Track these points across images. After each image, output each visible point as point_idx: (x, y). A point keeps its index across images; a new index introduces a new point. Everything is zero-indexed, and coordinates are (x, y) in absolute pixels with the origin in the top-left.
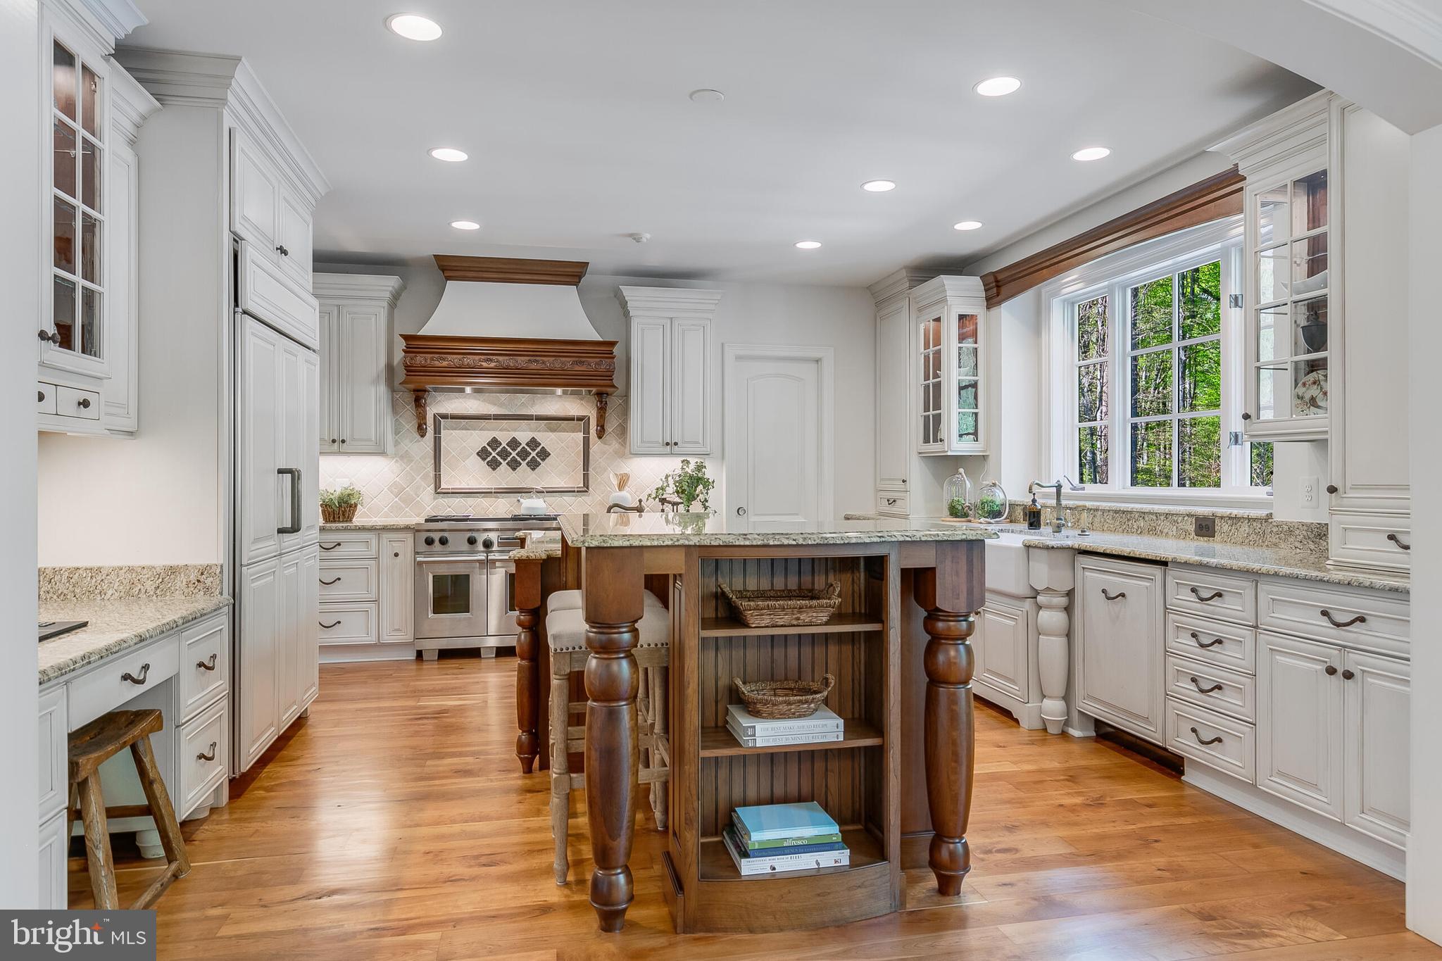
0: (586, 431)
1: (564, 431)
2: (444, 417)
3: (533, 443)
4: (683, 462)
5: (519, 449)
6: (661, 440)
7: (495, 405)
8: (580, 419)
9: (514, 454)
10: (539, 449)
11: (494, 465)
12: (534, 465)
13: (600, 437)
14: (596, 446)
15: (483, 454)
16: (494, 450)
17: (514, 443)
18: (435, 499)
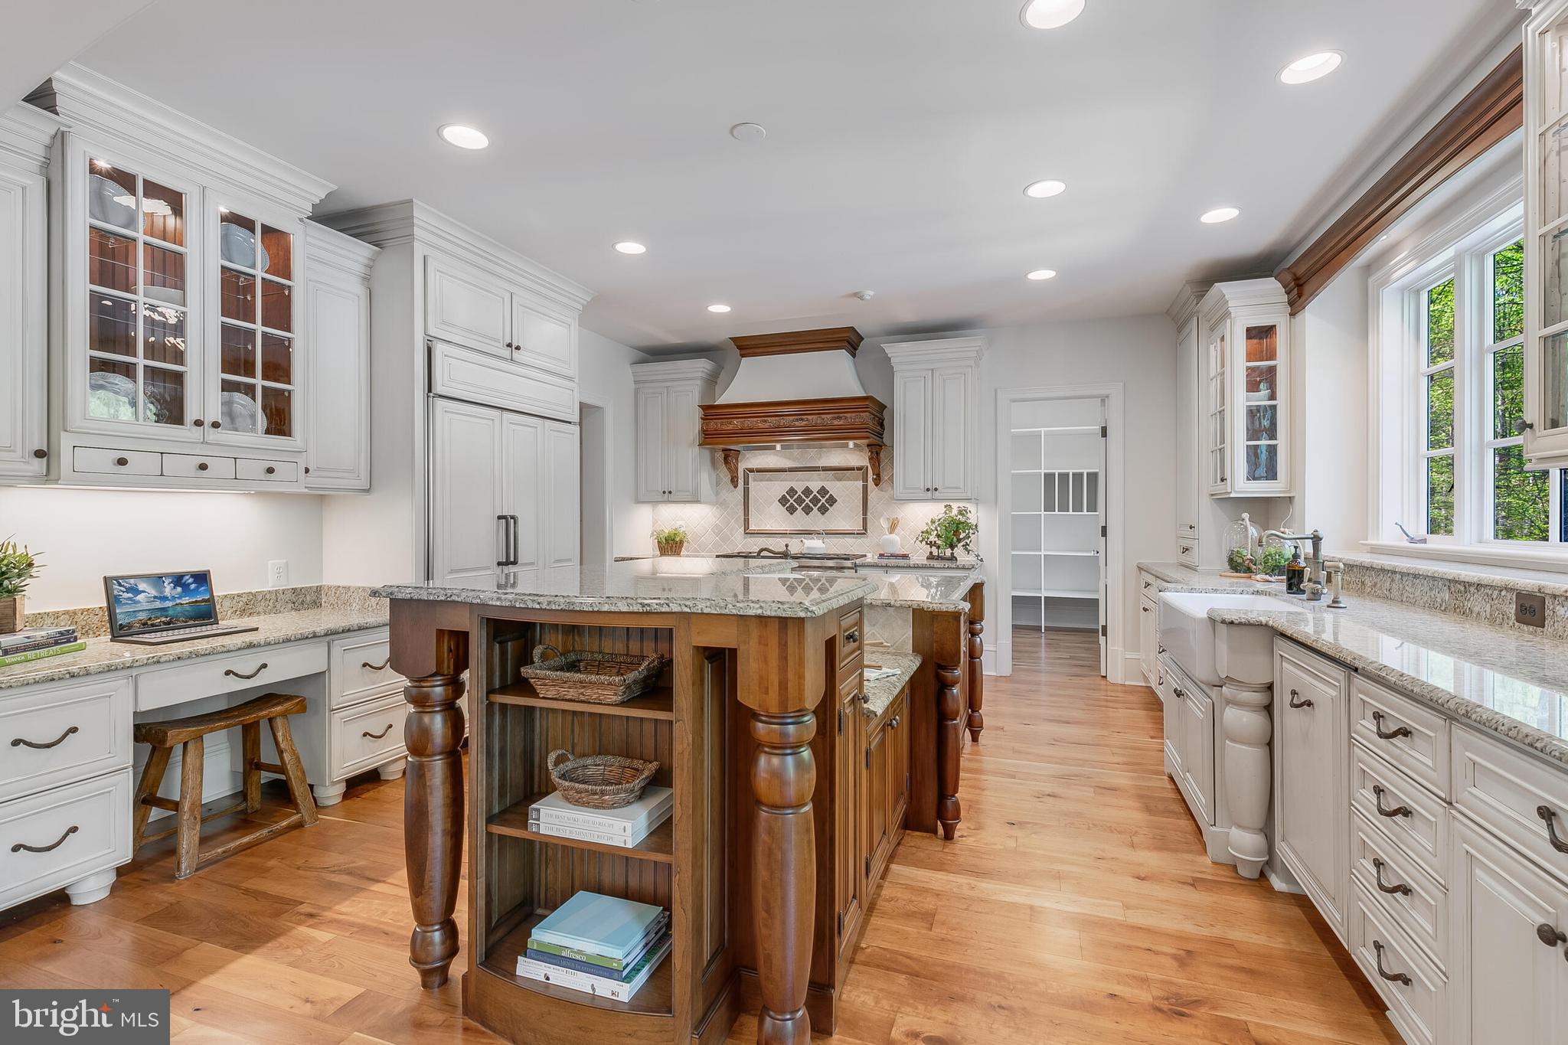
0: (865, 479)
1: (849, 480)
2: (751, 471)
3: (823, 491)
4: (945, 507)
5: (811, 497)
6: (922, 487)
7: (790, 459)
8: (859, 469)
9: (807, 501)
10: (827, 496)
11: (792, 510)
12: (823, 510)
13: (877, 485)
14: (874, 492)
15: (783, 501)
16: (792, 497)
17: (807, 491)
18: (745, 538)
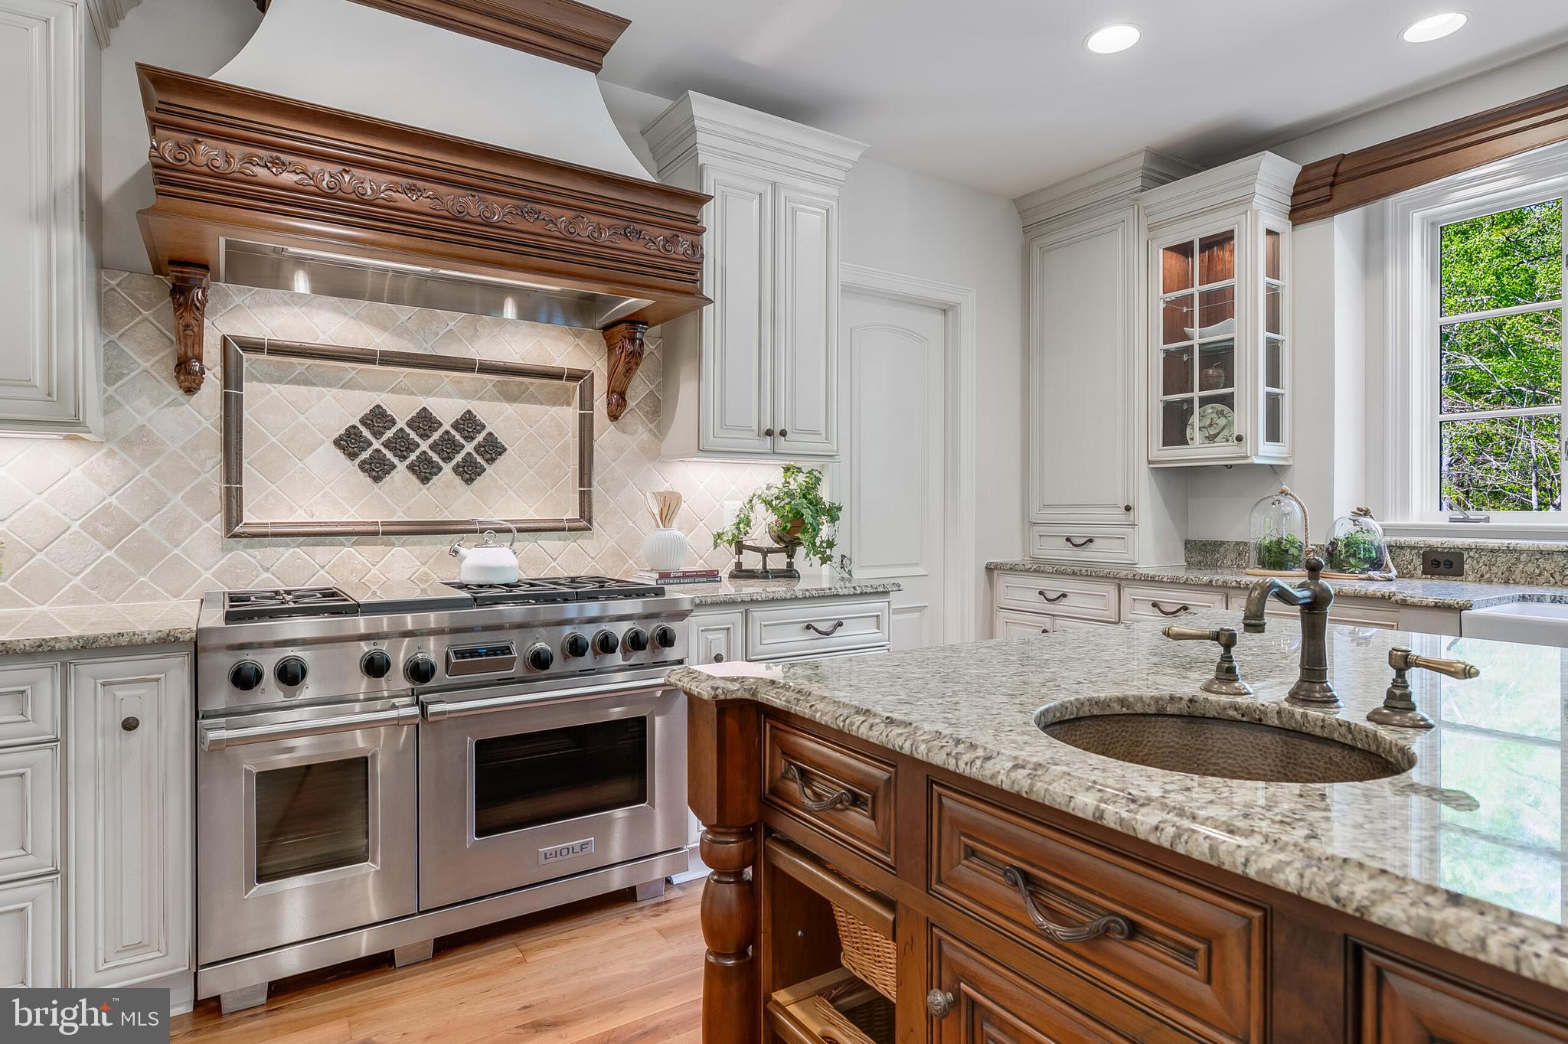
0: (586, 402)
1: (534, 400)
2: (253, 346)
3: (469, 424)
4: (787, 469)
5: (436, 436)
6: (755, 427)
7: (385, 329)
8: (574, 376)
9: (424, 446)
10: (480, 438)
11: (377, 469)
12: (469, 472)
13: (614, 417)
14: (605, 433)
15: (349, 443)
16: (377, 435)
17: (424, 422)
18: (225, 550)
